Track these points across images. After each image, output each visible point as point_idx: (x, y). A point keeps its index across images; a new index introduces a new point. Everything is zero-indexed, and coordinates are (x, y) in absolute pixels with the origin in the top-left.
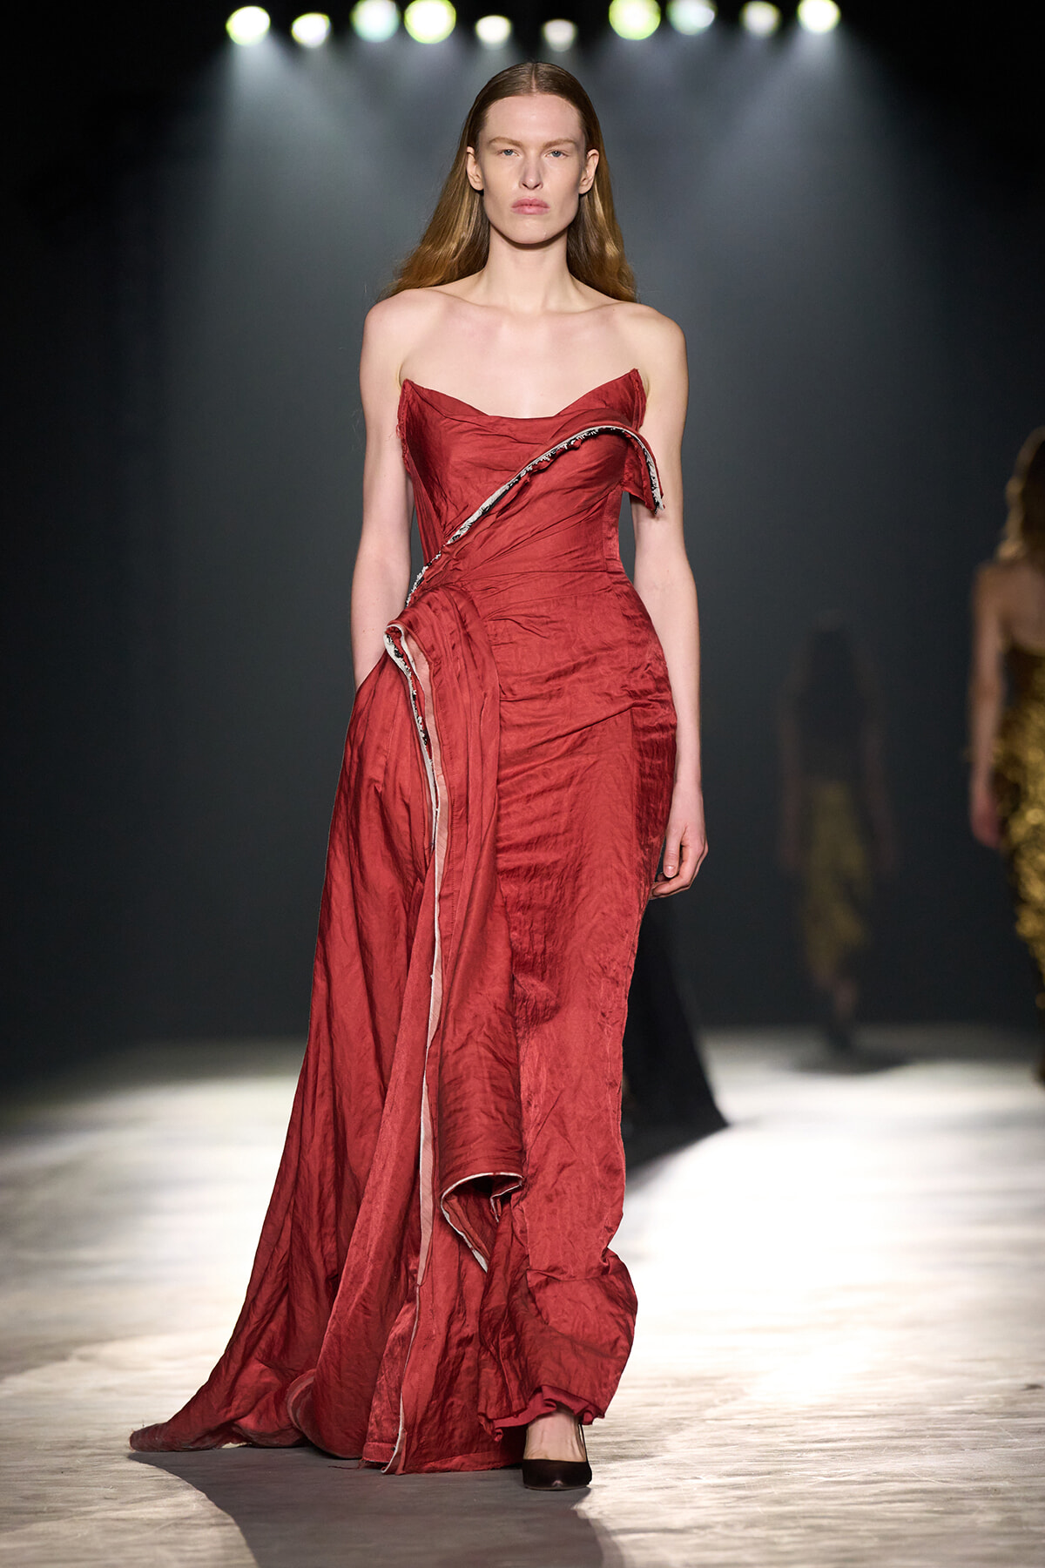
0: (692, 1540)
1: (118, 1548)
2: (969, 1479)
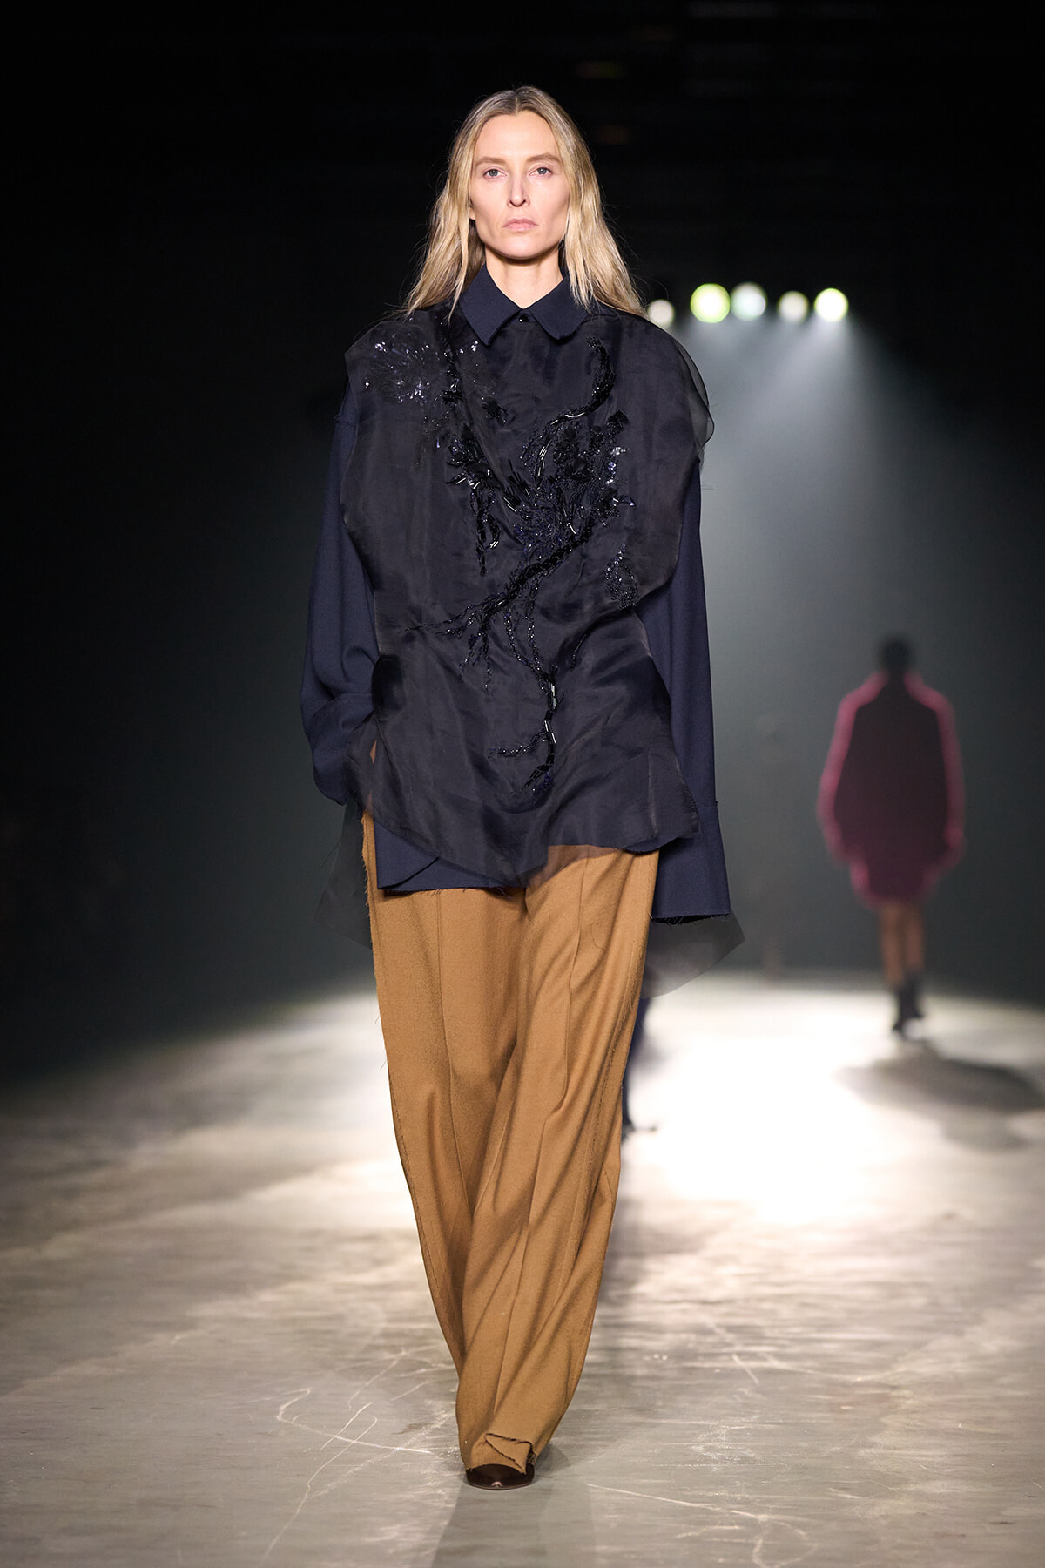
0: (723, 1309)
1: (344, 1302)
2: (906, 1274)
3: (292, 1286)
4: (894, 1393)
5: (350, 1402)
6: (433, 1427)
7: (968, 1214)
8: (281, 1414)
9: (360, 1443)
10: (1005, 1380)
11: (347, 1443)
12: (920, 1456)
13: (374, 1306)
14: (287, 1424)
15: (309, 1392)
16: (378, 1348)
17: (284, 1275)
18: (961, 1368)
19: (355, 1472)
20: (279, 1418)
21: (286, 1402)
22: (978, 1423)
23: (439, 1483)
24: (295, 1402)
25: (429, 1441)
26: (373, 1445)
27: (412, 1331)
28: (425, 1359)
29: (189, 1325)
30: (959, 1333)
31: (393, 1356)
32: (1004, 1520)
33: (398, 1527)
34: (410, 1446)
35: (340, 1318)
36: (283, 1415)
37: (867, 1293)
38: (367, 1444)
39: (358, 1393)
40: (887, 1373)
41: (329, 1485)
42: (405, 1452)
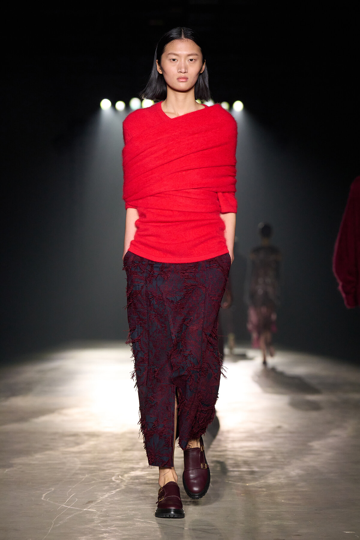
1: (65, 458)
2: (264, 448)
3: (48, 452)
4: (260, 490)
5: (67, 493)
6: (97, 502)
7: (286, 426)
8: (43, 497)
9: (72, 507)
10: (299, 485)
11: (67, 508)
12: (269, 512)
13: (76, 459)
14: (45, 501)
15: (53, 489)
16: (77, 474)
17: (45, 448)
18: (283, 481)
19: (70, 518)
20: (43, 499)
21: (45, 493)
22: (289, 500)
23: (99, 522)
24: (48, 493)
25: (96, 507)
26: (76, 508)
27: (89, 468)
28: (95, 478)
29: (10, 466)
30: (282, 468)
31: (83, 477)
32: (298, 534)
33: (85, 537)
34: (89, 509)
35: (64, 463)
36: (44, 498)
37: (250, 454)
38: (74, 508)
39: (70, 490)
40: (257, 483)
41: (60, 522)
42: (87, 511)
